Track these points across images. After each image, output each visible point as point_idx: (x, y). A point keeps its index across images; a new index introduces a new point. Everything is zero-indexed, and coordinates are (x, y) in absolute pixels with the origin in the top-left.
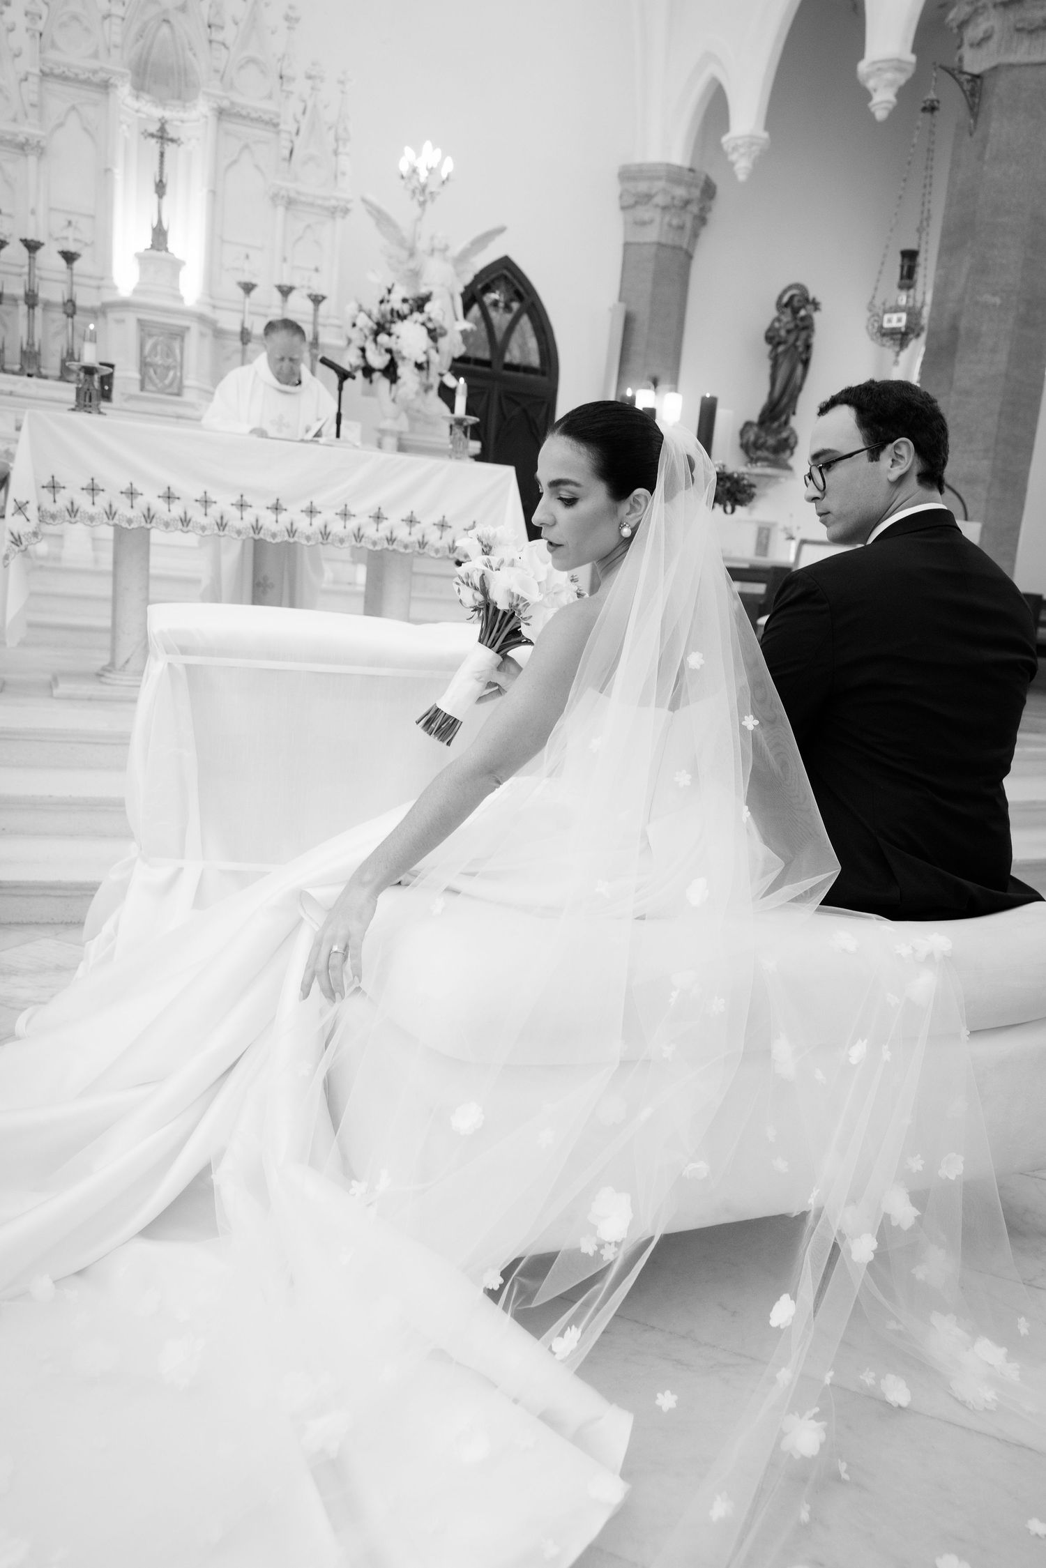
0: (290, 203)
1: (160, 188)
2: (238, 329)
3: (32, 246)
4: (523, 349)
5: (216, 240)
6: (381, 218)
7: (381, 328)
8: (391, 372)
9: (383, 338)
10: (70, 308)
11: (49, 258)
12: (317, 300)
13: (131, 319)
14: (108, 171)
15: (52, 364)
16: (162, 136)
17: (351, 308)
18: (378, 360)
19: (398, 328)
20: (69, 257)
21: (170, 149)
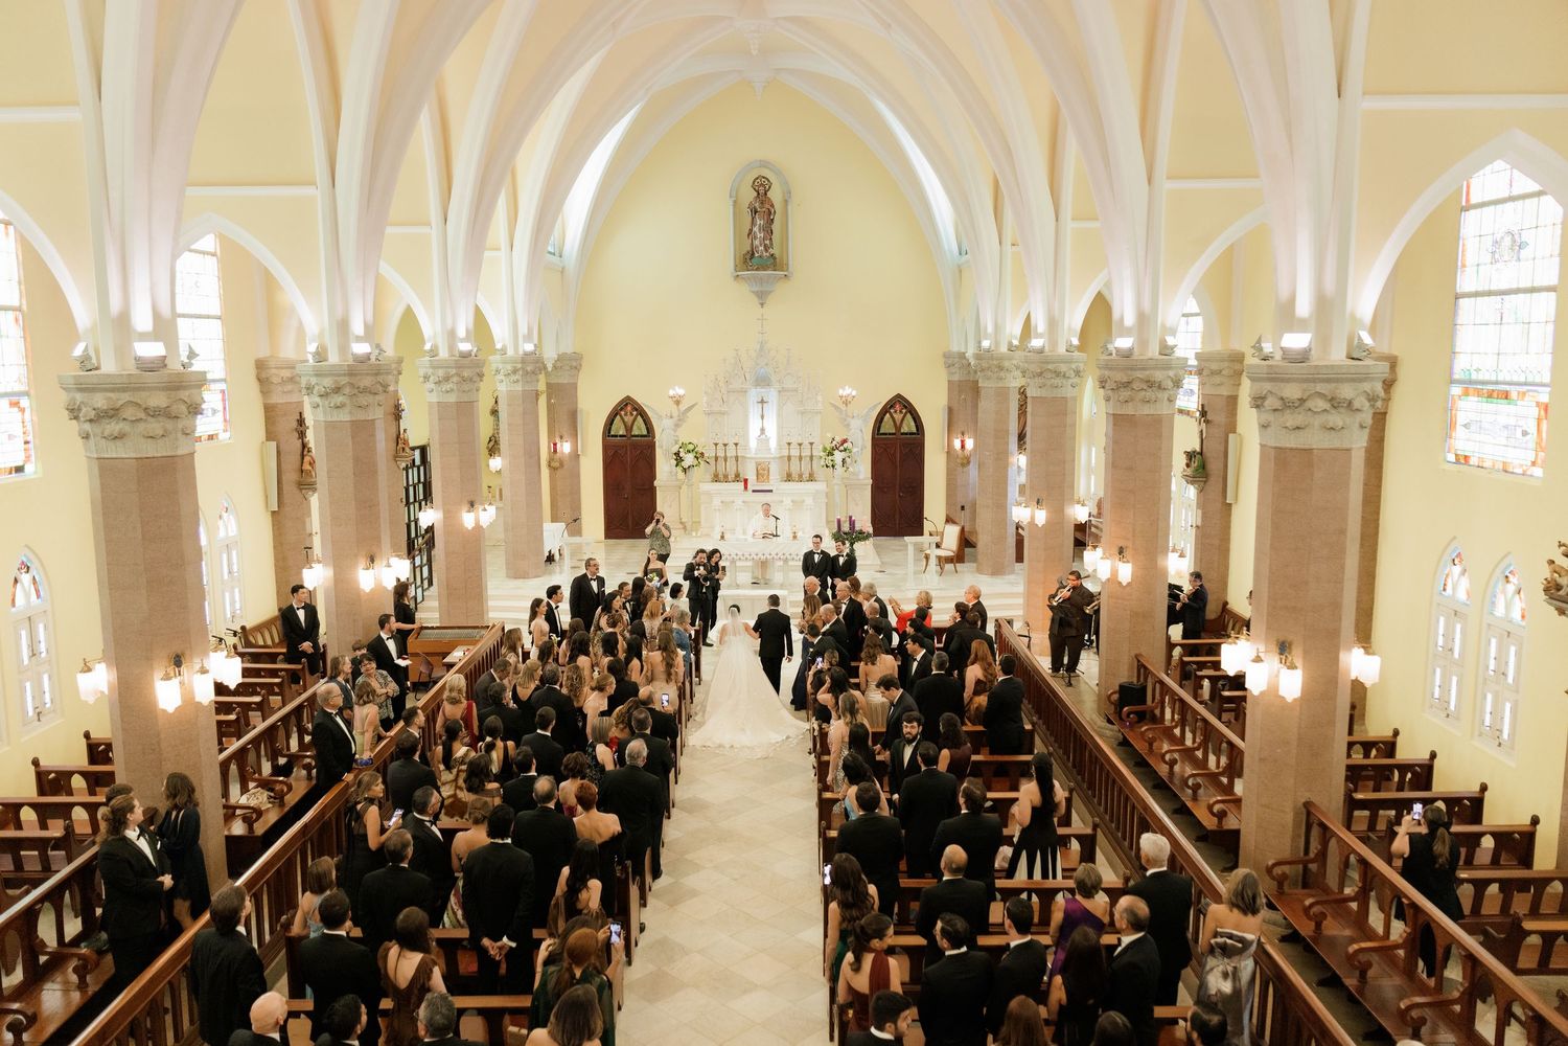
0: (802, 413)
1: (762, 417)
2: (787, 454)
3: (725, 445)
4: (909, 426)
5: (780, 427)
6: (836, 407)
7: (831, 454)
8: (833, 466)
9: (830, 458)
10: (737, 458)
11: (731, 447)
12: (811, 444)
13: (753, 461)
14: (747, 416)
15: (731, 476)
16: (762, 402)
17: (821, 447)
18: (830, 464)
19: (836, 452)
20: (736, 444)
21: (765, 405)
